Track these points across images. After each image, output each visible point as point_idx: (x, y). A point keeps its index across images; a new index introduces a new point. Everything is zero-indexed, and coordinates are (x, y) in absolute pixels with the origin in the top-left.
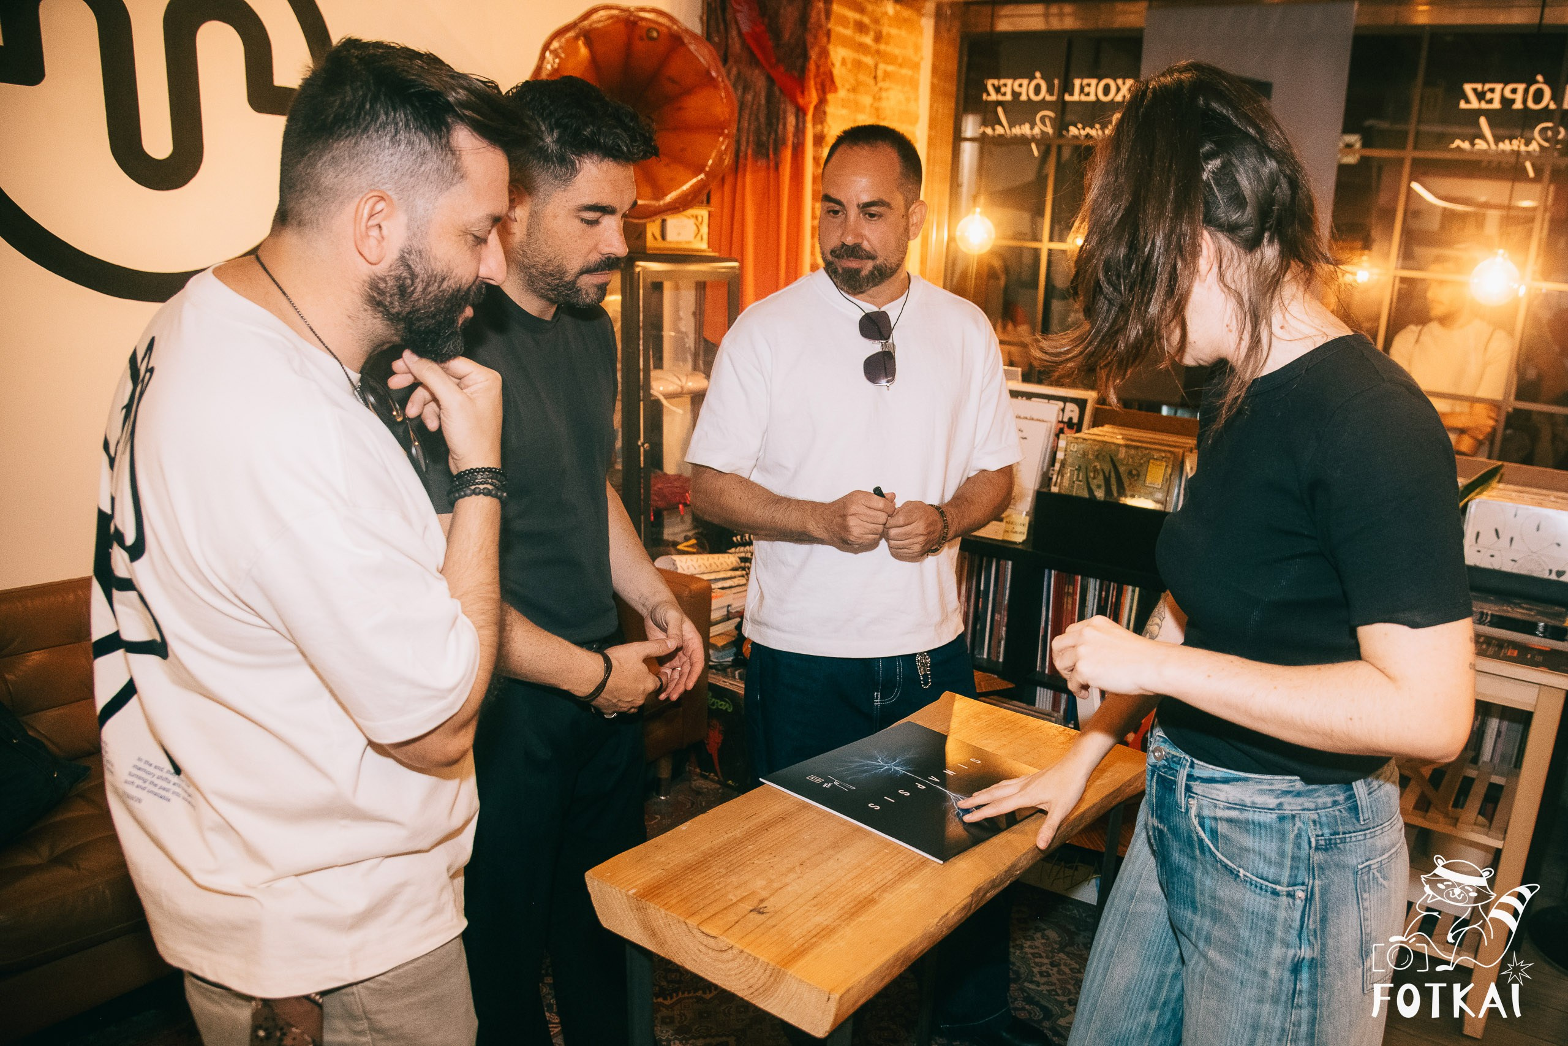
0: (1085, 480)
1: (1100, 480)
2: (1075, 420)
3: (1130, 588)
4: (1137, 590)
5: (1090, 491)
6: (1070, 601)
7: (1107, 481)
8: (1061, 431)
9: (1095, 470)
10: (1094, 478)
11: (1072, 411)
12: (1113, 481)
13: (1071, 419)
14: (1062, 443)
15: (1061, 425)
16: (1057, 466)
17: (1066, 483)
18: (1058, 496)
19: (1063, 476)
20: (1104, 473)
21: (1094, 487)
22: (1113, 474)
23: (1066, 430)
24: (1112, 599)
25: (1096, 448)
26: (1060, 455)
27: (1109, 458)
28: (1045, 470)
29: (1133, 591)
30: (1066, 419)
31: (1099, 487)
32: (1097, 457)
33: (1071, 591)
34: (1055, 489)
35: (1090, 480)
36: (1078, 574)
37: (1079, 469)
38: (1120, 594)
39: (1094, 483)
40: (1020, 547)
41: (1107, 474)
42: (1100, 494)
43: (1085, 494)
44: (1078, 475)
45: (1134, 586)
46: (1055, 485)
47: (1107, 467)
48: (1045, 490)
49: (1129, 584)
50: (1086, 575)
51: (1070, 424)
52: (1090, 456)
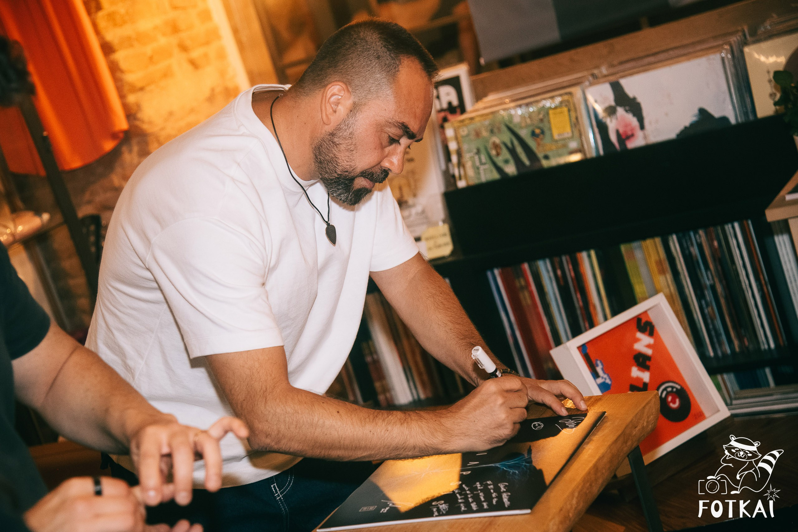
0: (489, 161)
1: (506, 154)
2: (455, 102)
3: (584, 255)
4: (593, 253)
5: (499, 170)
6: (527, 294)
7: (512, 151)
8: (445, 120)
9: (496, 146)
10: (498, 154)
11: (448, 94)
12: (519, 150)
13: (450, 104)
14: (450, 132)
15: (442, 114)
16: (454, 158)
17: (471, 172)
18: (469, 189)
19: (464, 167)
20: (506, 145)
21: (501, 164)
22: (516, 143)
23: (450, 117)
24: (570, 274)
25: (487, 123)
26: (453, 146)
27: (504, 129)
28: (443, 167)
29: (589, 256)
30: (445, 105)
31: (506, 162)
32: (492, 131)
33: (523, 282)
34: (461, 184)
35: (496, 159)
36: (522, 262)
37: (478, 152)
38: (576, 265)
39: (499, 161)
40: (450, 259)
41: (509, 145)
42: (511, 169)
43: (496, 176)
44: (480, 159)
45: (587, 249)
46: (460, 178)
47: (507, 137)
48: (451, 189)
49: (581, 250)
50: (532, 259)
51: (451, 109)
52: (485, 134)
